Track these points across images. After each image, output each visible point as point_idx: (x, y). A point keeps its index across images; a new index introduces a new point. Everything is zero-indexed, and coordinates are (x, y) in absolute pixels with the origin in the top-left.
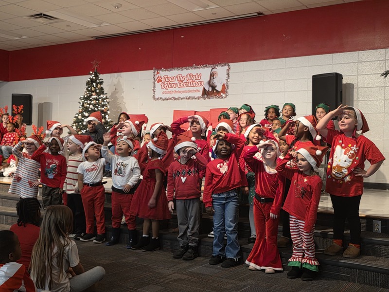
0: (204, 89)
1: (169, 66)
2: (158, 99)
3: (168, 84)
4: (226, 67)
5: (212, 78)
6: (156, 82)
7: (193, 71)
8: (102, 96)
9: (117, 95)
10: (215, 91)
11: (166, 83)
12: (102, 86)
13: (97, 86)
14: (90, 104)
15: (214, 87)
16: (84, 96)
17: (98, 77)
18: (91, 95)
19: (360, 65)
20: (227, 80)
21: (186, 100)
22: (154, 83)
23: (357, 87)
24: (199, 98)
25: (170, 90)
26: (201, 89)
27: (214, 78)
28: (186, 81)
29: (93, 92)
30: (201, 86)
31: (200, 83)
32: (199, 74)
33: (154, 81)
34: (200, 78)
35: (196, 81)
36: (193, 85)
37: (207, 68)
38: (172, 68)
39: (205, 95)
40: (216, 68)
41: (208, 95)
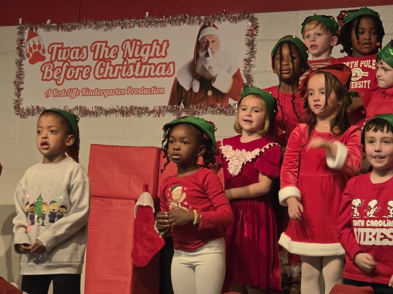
0: (177, 87)
1: (68, 15)
2: (30, 112)
3: (63, 66)
4: (246, 24)
5: (202, 54)
6: (26, 62)
7: (145, 33)
10: (210, 93)
11: (57, 64)
15: (206, 82)
20: (248, 61)
21: (119, 116)
22: (19, 64)
24: (159, 112)
25: (68, 85)
26: (167, 85)
27: (207, 55)
28: (119, 60)
30: (166, 75)
31: (164, 66)
32: (160, 42)
33: (18, 58)
34: (166, 53)
35: (151, 61)
36: (142, 74)
37: (189, 24)
38: (79, 21)
39: (179, 104)
40: (214, 26)
41: (189, 105)
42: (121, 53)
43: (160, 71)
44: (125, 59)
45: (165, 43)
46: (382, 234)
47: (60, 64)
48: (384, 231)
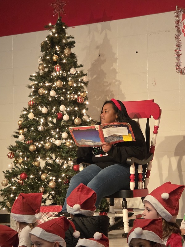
6: (182, 36)
8: (73, 71)
9: (104, 67)
12: (73, 50)
13: (62, 51)
14: (49, 89)
16: (38, 73)
17: (65, 34)
18: (52, 70)
29: (55, 63)
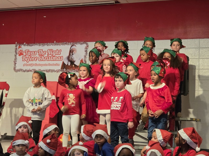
0: (64, 64)
1: (31, 41)
2: (19, 70)
3: (29, 57)
4: (85, 45)
5: (71, 54)
6: (18, 55)
7: (54, 47)
10: (73, 66)
11: (27, 56)
15: (72, 62)
19: (201, 50)
20: (85, 56)
21: (46, 72)
22: (16, 56)
23: (198, 68)
24: (58, 71)
25: (30, 62)
26: (61, 63)
27: (73, 54)
28: (46, 55)
30: (60, 60)
31: (60, 57)
32: (59, 50)
33: (15, 54)
34: (60, 53)
35: (56, 56)
36: (53, 60)
37: (67, 45)
38: (34, 43)
39: (64, 69)
40: (75, 46)
41: (67, 69)
42: (47, 53)
43: (58, 59)
44: (48, 55)
45: (60, 50)
46: (116, 106)
47: (28, 56)
48: (117, 105)
